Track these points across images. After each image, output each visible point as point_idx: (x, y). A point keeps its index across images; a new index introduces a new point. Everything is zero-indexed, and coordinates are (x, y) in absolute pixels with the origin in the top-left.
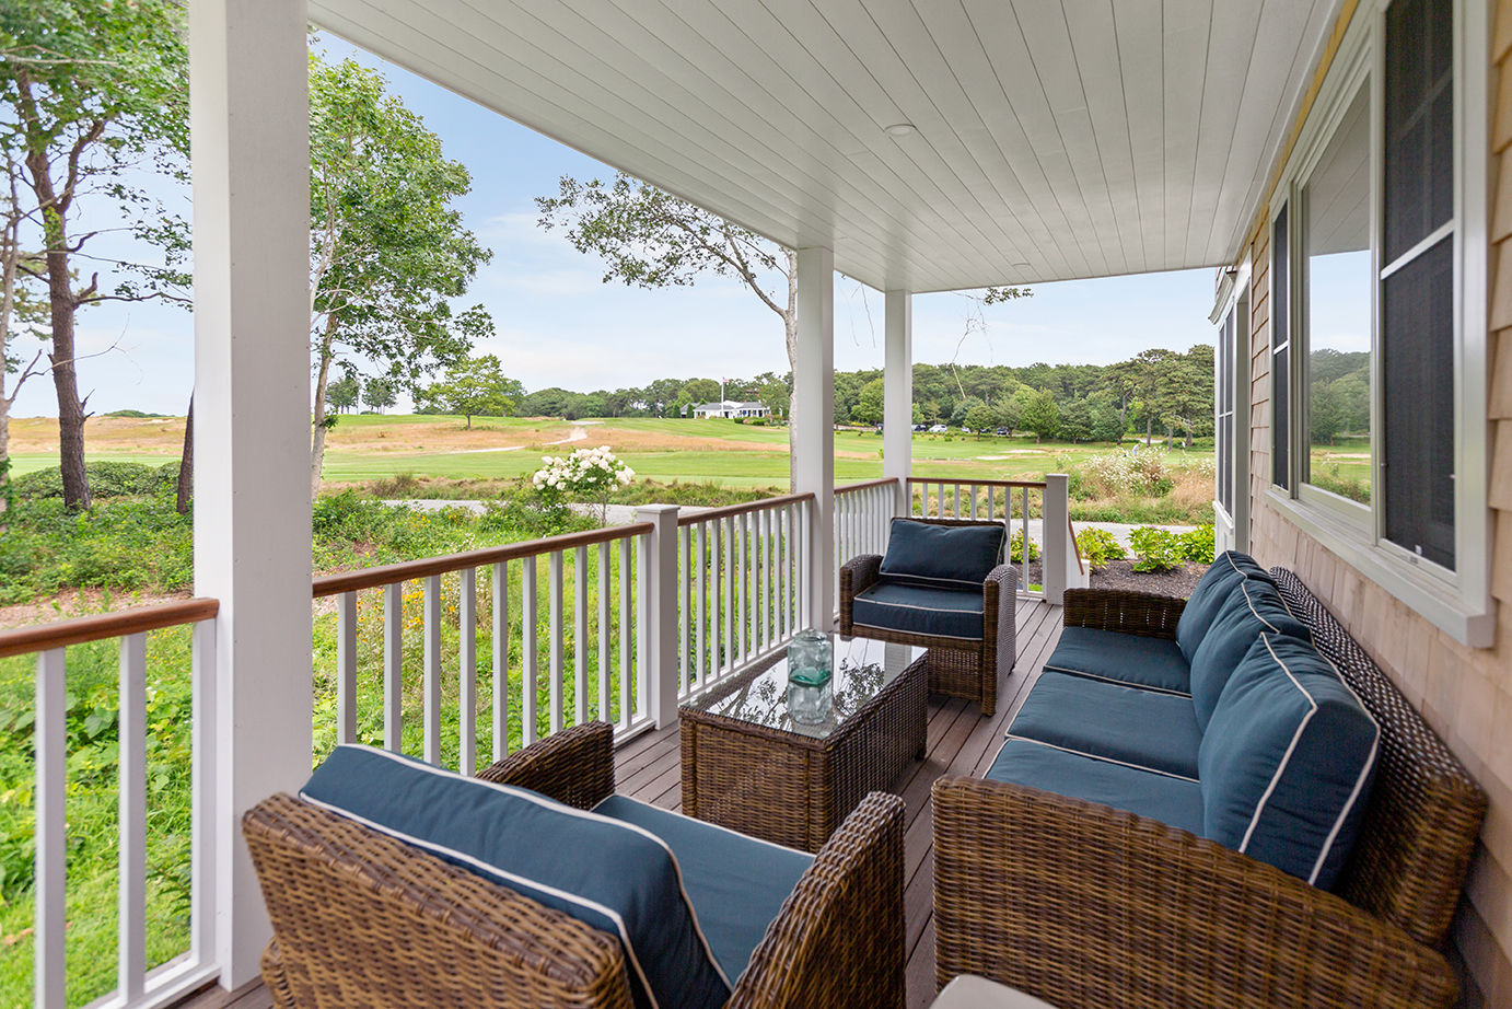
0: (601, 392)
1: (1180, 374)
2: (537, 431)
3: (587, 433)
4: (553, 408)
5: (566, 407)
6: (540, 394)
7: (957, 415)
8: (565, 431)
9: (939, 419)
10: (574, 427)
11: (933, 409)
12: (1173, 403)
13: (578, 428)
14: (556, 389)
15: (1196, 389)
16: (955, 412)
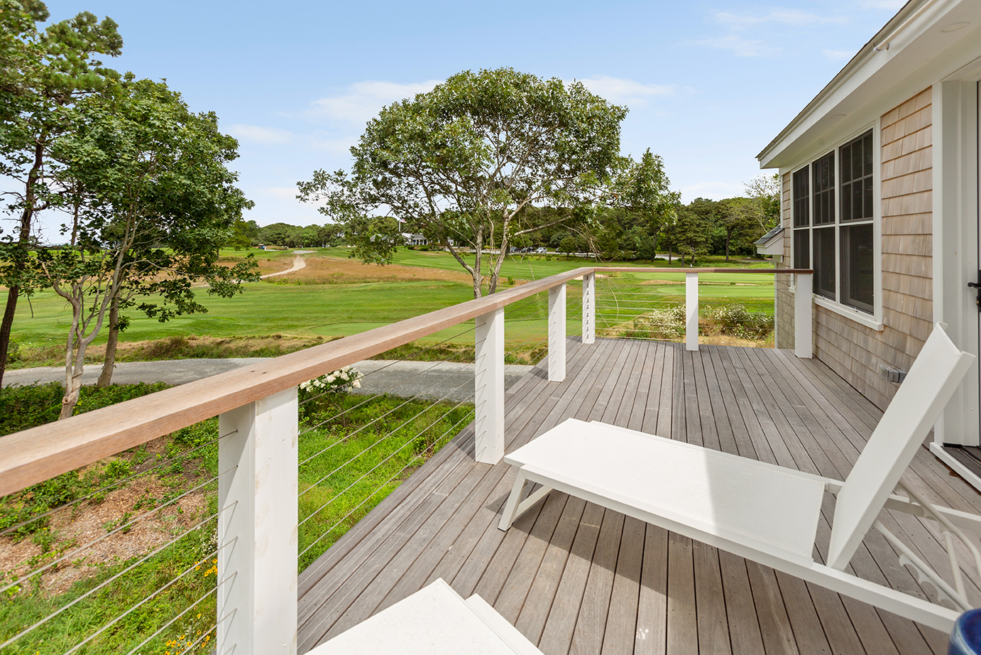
0: (314, 225)
1: (689, 220)
2: (269, 260)
3: (306, 261)
4: (279, 238)
5: (289, 237)
6: (270, 227)
7: (553, 242)
8: (289, 259)
9: (542, 243)
10: (295, 256)
11: (538, 237)
12: (684, 237)
13: (299, 257)
14: (281, 224)
15: (697, 229)
16: (552, 240)
